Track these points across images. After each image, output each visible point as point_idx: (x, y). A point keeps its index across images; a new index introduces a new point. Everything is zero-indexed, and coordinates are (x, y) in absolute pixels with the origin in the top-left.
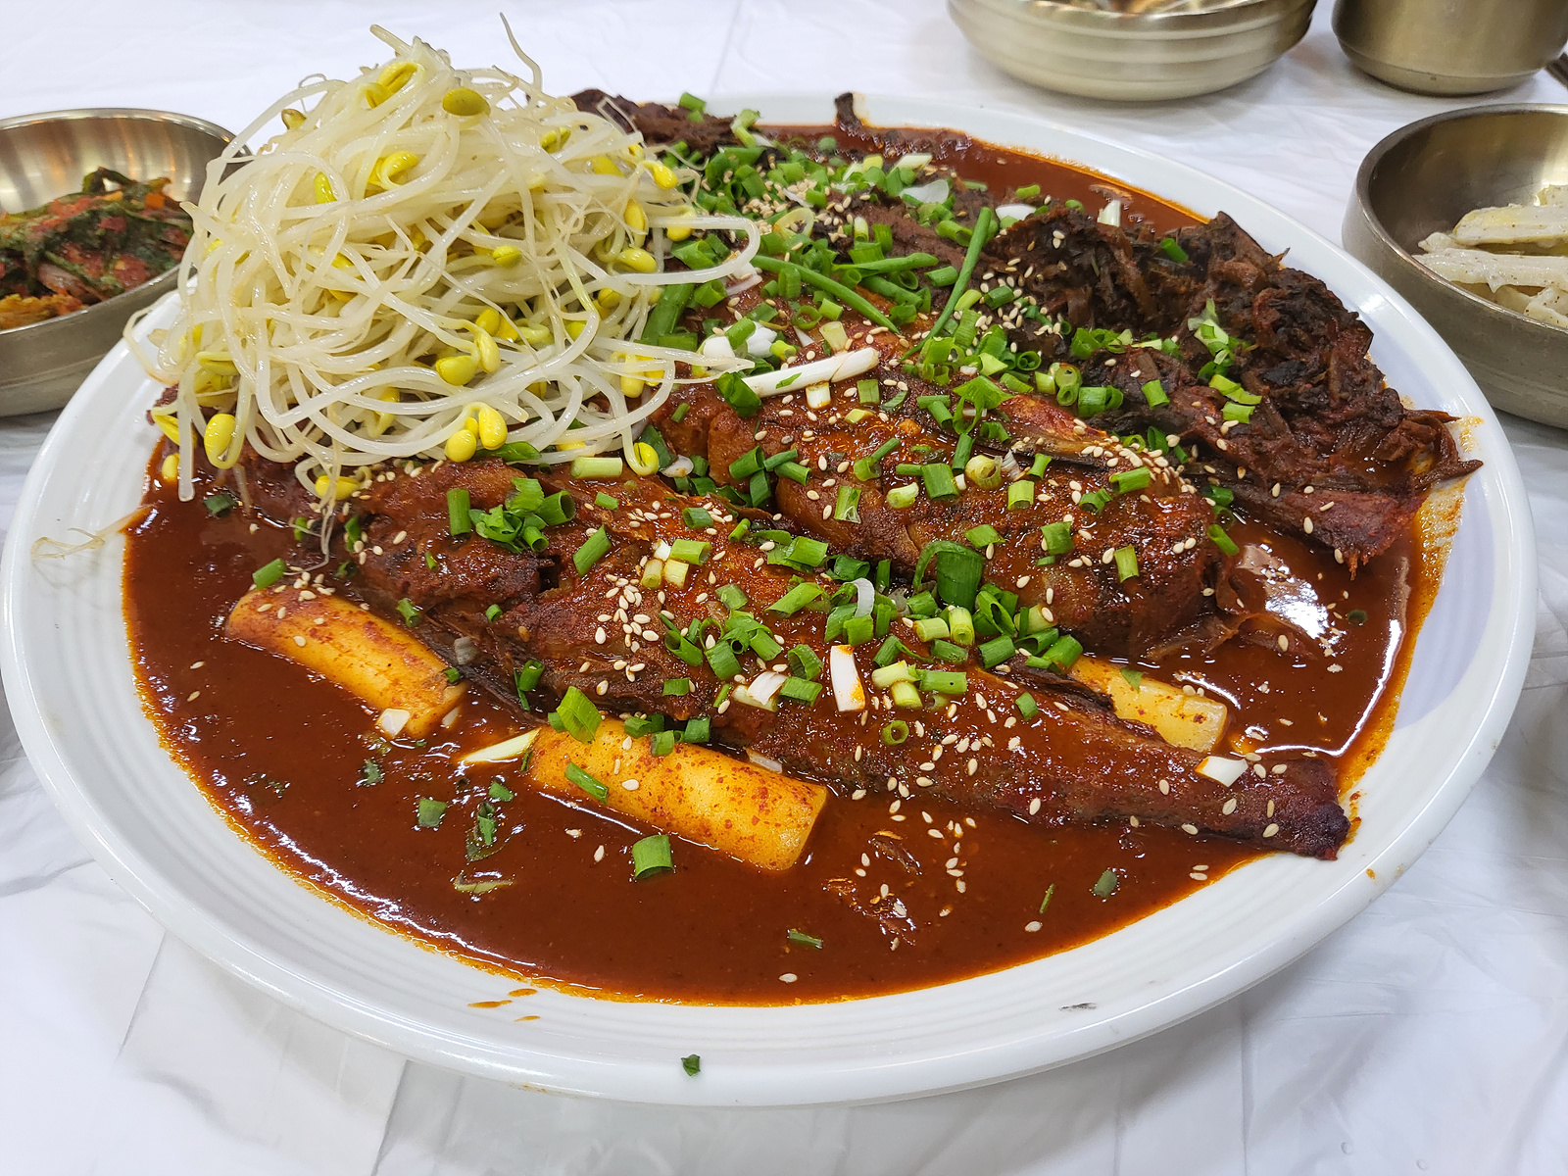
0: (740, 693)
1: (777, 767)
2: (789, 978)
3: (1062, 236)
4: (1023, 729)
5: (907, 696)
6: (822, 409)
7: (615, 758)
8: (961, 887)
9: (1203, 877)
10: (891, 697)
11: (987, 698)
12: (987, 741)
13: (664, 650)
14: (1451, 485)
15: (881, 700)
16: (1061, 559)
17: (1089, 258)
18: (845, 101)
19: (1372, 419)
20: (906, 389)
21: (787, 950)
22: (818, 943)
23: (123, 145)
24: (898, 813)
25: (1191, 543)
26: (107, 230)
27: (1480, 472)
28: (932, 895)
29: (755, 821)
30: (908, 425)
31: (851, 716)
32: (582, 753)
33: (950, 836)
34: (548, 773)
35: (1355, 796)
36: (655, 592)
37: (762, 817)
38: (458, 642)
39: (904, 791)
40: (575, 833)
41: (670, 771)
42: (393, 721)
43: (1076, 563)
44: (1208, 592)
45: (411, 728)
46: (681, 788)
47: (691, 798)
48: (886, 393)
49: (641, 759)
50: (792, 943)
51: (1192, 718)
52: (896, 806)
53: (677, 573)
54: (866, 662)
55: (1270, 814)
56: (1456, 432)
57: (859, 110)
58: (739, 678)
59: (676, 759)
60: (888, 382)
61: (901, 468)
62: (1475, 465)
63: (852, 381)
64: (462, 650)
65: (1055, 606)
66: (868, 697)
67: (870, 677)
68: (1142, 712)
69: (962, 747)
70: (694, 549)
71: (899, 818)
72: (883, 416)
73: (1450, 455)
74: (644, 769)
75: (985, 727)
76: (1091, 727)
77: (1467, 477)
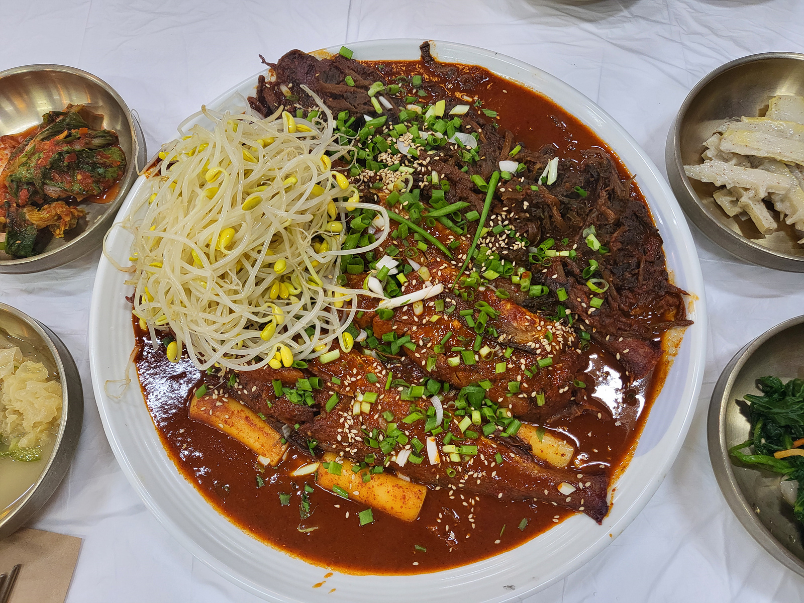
0: (394, 459)
1: (408, 479)
2: (416, 564)
3: (528, 204)
4: (496, 468)
5: (455, 458)
6: (419, 316)
7: (349, 483)
8: (473, 526)
9: (557, 521)
10: (449, 457)
11: (485, 456)
12: (484, 474)
13: (364, 444)
15: (446, 458)
16: (516, 394)
17: (539, 212)
18: (425, 47)
20: (455, 304)
21: (415, 553)
22: (425, 550)
24: (452, 495)
25: (567, 388)
26: (69, 163)
28: (464, 529)
29: (402, 507)
30: (456, 324)
31: (435, 466)
32: (337, 479)
33: (470, 504)
34: (324, 482)
35: (614, 490)
36: (358, 417)
37: (404, 506)
38: (283, 428)
39: (454, 488)
40: (338, 506)
41: (370, 488)
42: (265, 461)
43: (521, 396)
44: (572, 399)
45: (272, 464)
46: (374, 495)
47: (378, 498)
48: (447, 305)
49: (359, 483)
50: (416, 550)
51: (560, 455)
52: (451, 492)
53: (367, 408)
54: (440, 444)
55: (582, 504)
56: (687, 300)
57: (433, 52)
58: (393, 453)
59: (372, 483)
60: (448, 300)
61: (454, 349)
62: (691, 323)
63: (431, 299)
64: (286, 432)
65: (512, 411)
66: (441, 456)
67: (442, 448)
68: (542, 452)
69: (475, 476)
70: (372, 397)
71: (452, 498)
72: (446, 318)
74: (360, 487)
75: (484, 468)
77: (687, 327)
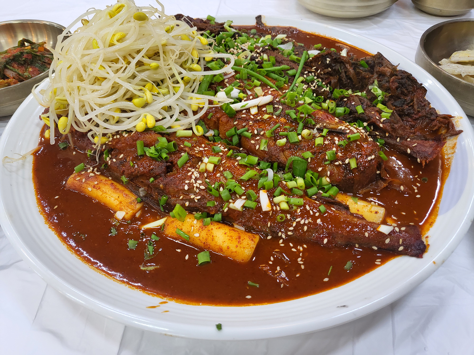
0: (231, 206)
1: (243, 229)
2: (249, 297)
3: (330, 60)
4: (321, 216)
5: (284, 206)
6: (255, 115)
7: (191, 226)
8: (303, 267)
9: (379, 263)
10: (279, 206)
11: (310, 206)
12: (310, 220)
13: (207, 192)
14: (453, 138)
15: (276, 207)
16: (332, 162)
17: (338, 67)
18: (259, 18)
19: (427, 117)
20: (282, 108)
21: (248, 288)
22: (258, 285)
23: (31, 32)
24: (282, 243)
25: (373, 157)
26: (26, 58)
27: (462, 134)
28: (294, 270)
29: (237, 246)
30: (282, 120)
31: (267, 213)
32: (181, 225)
33: (299, 251)
34: (170, 231)
35: (427, 237)
36: (203, 173)
37: (239, 245)
38: (140, 189)
39: (284, 236)
40: (179, 251)
41: (209, 231)
42: (120, 215)
43: (337, 163)
44: (378, 172)
45: (126, 217)
46: (213, 236)
47: (216, 239)
48: (275, 109)
49: (200, 227)
50: (249, 286)
51: (374, 212)
52: (281, 241)
53: (210, 167)
54: (271, 195)
55: (401, 243)
56: (454, 121)
57: (263, 21)
58: (231, 201)
59: (211, 227)
60: (276, 106)
61: (281, 133)
62: (461, 132)
63: (264, 106)
64: (142, 192)
65: (330, 177)
66: (272, 206)
67: (272, 200)
68: (358, 211)
69: (302, 222)
70: (216, 159)
71: (282, 245)
72: (275, 117)
73: (453, 128)
74: (201, 230)
75: (309, 216)
76: (342, 216)
77: (458, 135)
